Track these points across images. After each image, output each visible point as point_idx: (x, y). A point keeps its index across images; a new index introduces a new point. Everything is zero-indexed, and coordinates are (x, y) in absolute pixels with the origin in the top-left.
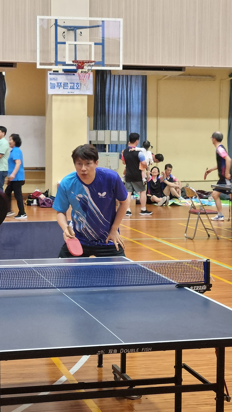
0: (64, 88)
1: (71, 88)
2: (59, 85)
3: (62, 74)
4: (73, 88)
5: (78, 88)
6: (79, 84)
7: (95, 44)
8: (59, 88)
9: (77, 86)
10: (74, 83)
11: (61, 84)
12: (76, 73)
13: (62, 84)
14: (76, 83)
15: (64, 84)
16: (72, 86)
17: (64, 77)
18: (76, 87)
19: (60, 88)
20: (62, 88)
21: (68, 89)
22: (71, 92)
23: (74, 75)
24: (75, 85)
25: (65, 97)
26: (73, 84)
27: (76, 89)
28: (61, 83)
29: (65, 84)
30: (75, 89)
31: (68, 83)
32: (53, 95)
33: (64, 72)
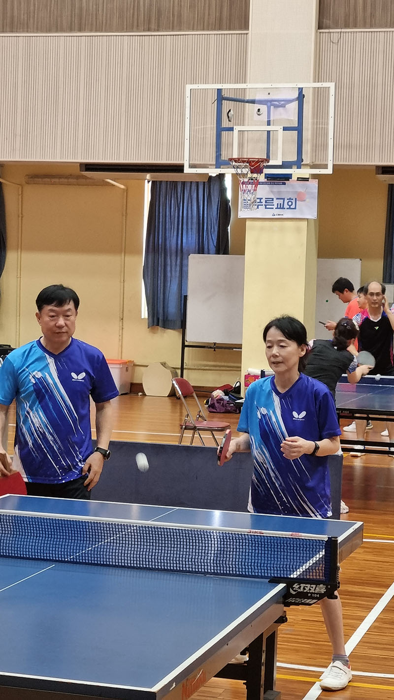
0: (266, 208)
1: (279, 207)
2: (257, 203)
3: (263, 183)
4: (282, 207)
5: (291, 207)
6: (292, 201)
7: (285, 129)
8: (258, 208)
9: (290, 203)
10: (284, 199)
11: (262, 200)
12: (288, 181)
14: (288, 199)
15: (266, 201)
16: (280, 204)
17: (267, 187)
18: (288, 205)
19: (259, 206)
20: (262, 208)
21: (273, 208)
23: (284, 184)
24: (286, 201)
25: (267, 223)
26: (282, 200)
27: (287, 208)
28: (262, 198)
29: (269, 201)
30: (285, 208)
31: (273, 199)
32: (247, 220)
33: (267, 180)
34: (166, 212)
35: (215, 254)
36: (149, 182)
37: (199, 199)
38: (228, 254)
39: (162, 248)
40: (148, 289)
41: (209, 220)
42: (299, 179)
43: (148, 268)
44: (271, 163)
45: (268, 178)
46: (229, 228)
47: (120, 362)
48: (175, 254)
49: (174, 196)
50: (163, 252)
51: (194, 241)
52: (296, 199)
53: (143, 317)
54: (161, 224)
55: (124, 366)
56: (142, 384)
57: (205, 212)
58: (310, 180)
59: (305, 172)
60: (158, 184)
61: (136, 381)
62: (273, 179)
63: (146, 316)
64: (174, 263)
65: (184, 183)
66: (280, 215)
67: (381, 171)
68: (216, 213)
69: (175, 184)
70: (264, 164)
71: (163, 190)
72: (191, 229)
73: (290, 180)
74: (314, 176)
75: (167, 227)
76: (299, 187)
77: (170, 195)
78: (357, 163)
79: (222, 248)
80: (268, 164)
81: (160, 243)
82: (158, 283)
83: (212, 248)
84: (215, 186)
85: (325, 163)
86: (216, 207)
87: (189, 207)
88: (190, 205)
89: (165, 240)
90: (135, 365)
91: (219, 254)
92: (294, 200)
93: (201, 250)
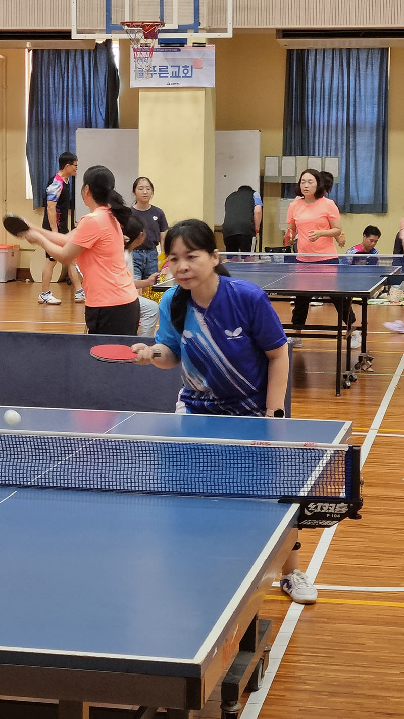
0: (160, 77)
1: (174, 75)
2: (151, 71)
3: (156, 50)
4: (177, 75)
5: (187, 75)
6: (188, 68)
8: (152, 77)
9: (186, 71)
10: (179, 67)
11: (154, 69)
12: (183, 47)
13: (157, 69)
14: (183, 67)
15: (160, 69)
16: (176, 72)
17: (161, 55)
18: (184, 73)
19: (154, 75)
20: (156, 77)
21: (167, 77)
22: (174, 84)
23: (179, 50)
24: (182, 69)
25: (162, 93)
27: (183, 77)
28: (156, 67)
29: (163, 69)
30: (180, 77)
31: (167, 67)
32: (140, 90)
33: (161, 46)
34: (49, 84)
35: (104, 128)
36: (29, 51)
37: (85, 69)
38: (118, 128)
39: (46, 123)
40: (33, 168)
41: (96, 91)
42: (195, 45)
43: (31, 145)
44: (167, 27)
45: (161, 44)
46: (118, 100)
47: (5, 247)
48: (60, 129)
49: (58, 66)
50: (47, 127)
51: (81, 114)
52: (192, 66)
53: (27, 198)
54: (44, 96)
55: (10, 251)
56: (29, 269)
57: (92, 83)
58: (206, 45)
59: (202, 37)
60: (40, 53)
61: (23, 266)
62: (167, 45)
63: (32, 197)
64: (59, 139)
65: (67, 52)
66: (175, 84)
67: (281, 36)
68: (104, 84)
69: (57, 52)
70: (159, 28)
71: (46, 60)
72: (78, 102)
73: (185, 45)
74: (211, 41)
75: (51, 99)
76: (196, 53)
77: (53, 65)
78: (257, 27)
79: (111, 121)
80: (163, 28)
81: (44, 118)
82: (43, 161)
83: (101, 122)
84: (102, 54)
85: (224, 27)
86: (104, 78)
87: (75, 79)
88: (75, 75)
89: (50, 114)
90: (21, 250)
91: (108, 128)
92: (190, 67)
93: (88, 124)
